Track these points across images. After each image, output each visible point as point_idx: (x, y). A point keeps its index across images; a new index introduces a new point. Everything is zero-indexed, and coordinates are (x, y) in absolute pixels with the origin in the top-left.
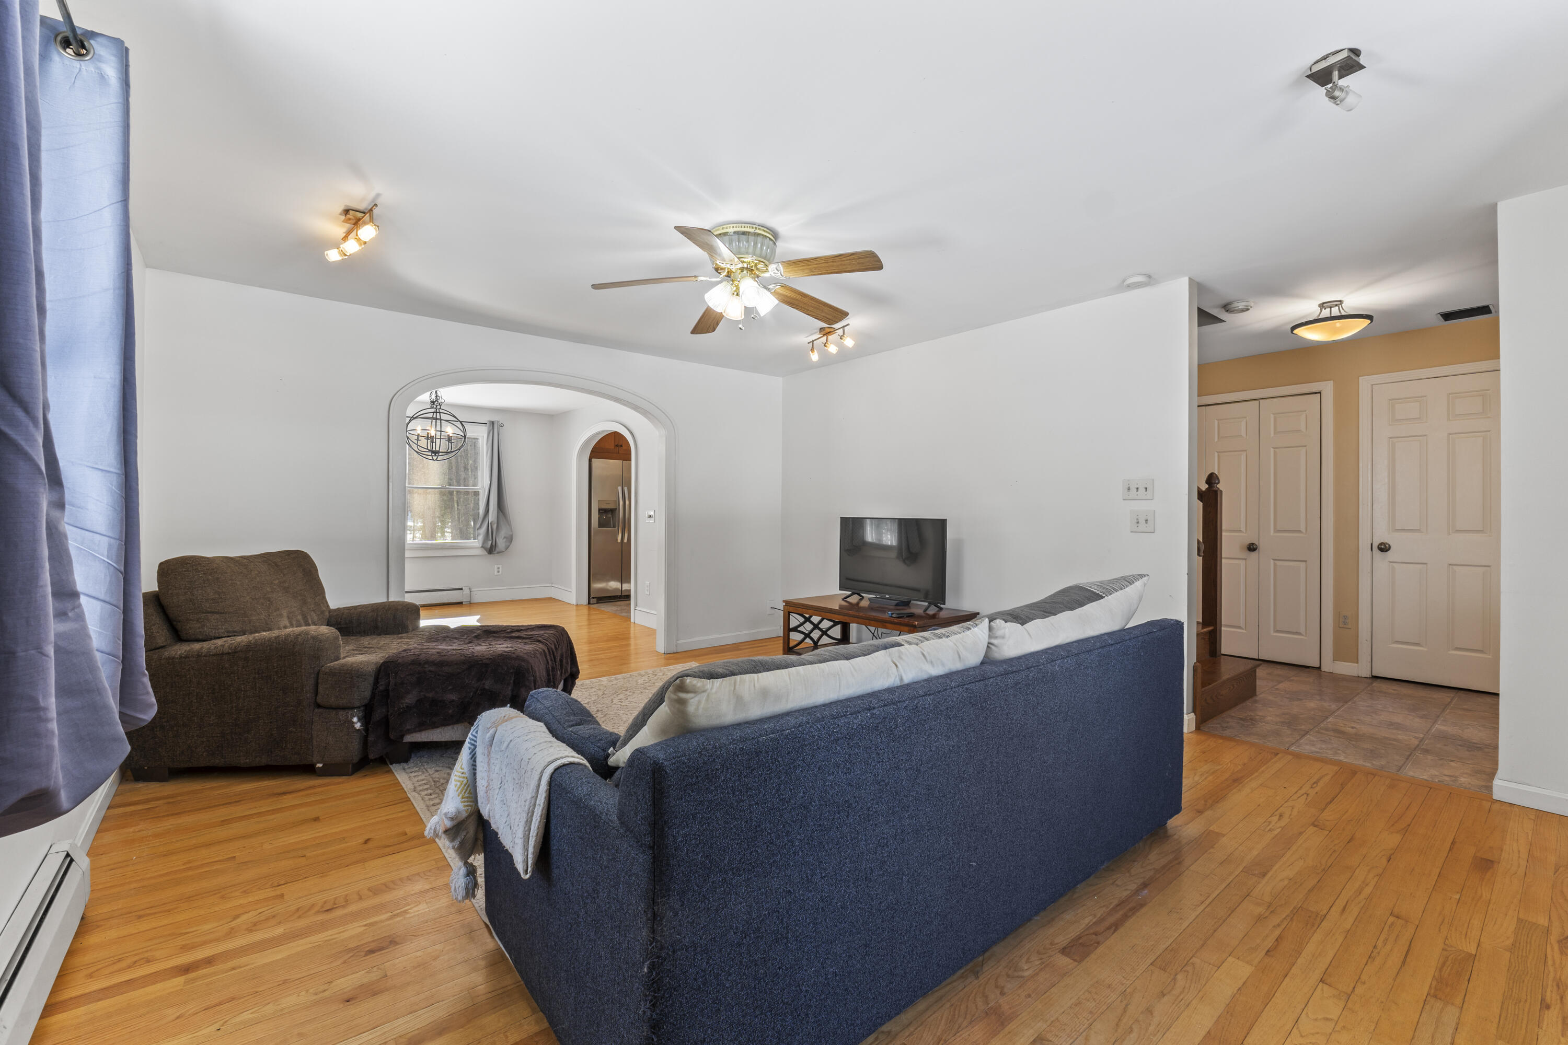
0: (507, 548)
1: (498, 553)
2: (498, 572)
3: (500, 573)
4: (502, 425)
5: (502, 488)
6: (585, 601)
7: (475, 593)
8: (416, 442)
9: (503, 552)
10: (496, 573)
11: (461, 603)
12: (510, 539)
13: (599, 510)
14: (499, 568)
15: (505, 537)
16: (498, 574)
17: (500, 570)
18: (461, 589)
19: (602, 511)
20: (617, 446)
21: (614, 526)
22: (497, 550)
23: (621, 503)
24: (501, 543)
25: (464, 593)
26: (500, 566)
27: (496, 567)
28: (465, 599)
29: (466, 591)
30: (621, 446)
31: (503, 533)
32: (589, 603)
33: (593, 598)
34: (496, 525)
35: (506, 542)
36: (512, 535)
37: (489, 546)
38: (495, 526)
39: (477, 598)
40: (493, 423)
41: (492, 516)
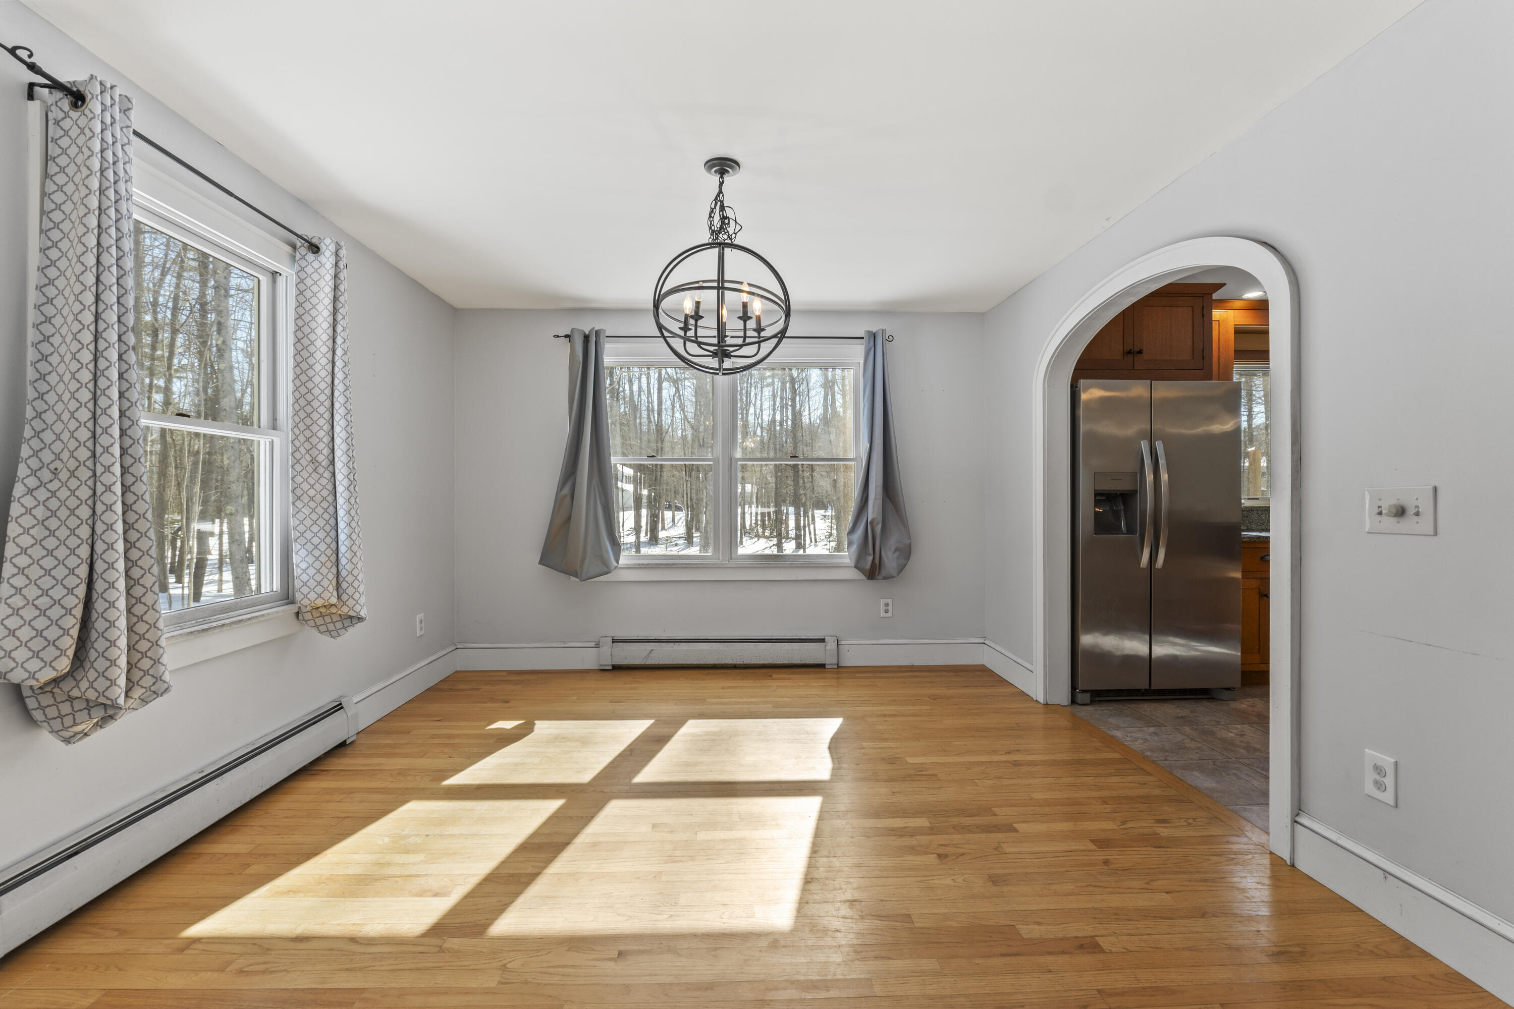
0: (901, 568)
1: (885, 578)
2: (887, 611)
3: (889, 614)
4: (891, 339)
5: (891, 453)
6: (1062, 696)
7: (847, 648)
8: (682, 333)
9: (894, 577)
10: (883, 614)
11: (822, 666)
12: (906, 553)
13: (1096, 495)
14: (887, 605)
15: (896, 550)
16: (887, 615)
17: (890, 608)
18: (823, 640)
19: (1103, 497)
20: (1129, 352)
21: (1130, 530)
22: (884, 573)
23: (1149, 478)
24: (890, 560)
25: (828, 647)
26: (890, 601)
27: (883, 602)
28: (830, 660)
29: (831, 645)
30: (1140, 352)
31: (893, 542)
32: (1073, 701)
33: (1083, 691)
34: (880, 526)
35: (898, 558)
36: (910, 546)
37: (868, 566)
38: (878, 528)
39: (851, 659)
40: (874, 336)
41: (873, 510)
